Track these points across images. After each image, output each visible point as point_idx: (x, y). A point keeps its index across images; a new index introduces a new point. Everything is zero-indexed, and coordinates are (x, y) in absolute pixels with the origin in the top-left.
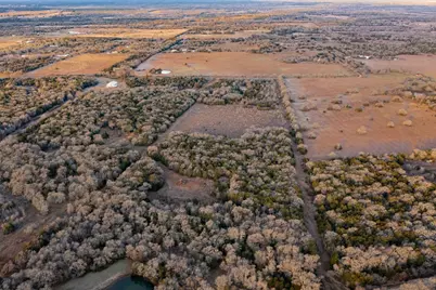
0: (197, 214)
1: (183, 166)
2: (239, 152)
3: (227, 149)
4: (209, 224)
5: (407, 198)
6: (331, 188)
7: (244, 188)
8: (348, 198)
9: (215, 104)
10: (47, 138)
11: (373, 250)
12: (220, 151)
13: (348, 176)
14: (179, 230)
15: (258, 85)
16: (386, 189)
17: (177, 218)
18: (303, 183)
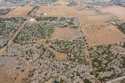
0: (65, 65)
1: (59, 50)
2: (72, 45)
3: (69, 44)
4: (69, 67)
5: (112, 58)
6: (95, 56)
7: (75, 56)
8: (99, 58)
9: (62, 27)
11: (105, 73)
12: (67, 45)
13: (98, 52)
14: (62, 69)
15: (72, 20)
16: (107, 55)
17: (61, 66)
18: (88, 53)
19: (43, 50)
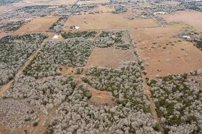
0: (109, 112)
1: (98, 86)
2: (119, 77)
3: (115, 75)
4: (116, 117)
5: (191, 98)
7: (125, 97)
8: (167, 100)
9: (103, 47)
10: (36, 72)
11: (181, 127)
12: (111, 77)
14: (104, 121)
15: (119, 35)
16: (181, 94)
17: (102, 115)
18: (148, 91)
19: (72, 86)
